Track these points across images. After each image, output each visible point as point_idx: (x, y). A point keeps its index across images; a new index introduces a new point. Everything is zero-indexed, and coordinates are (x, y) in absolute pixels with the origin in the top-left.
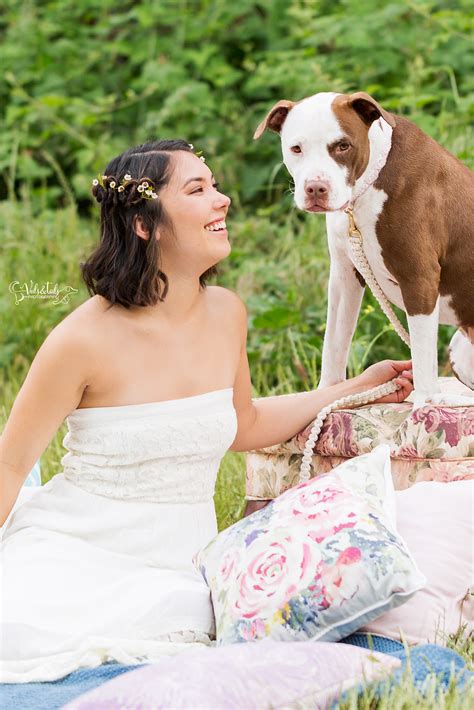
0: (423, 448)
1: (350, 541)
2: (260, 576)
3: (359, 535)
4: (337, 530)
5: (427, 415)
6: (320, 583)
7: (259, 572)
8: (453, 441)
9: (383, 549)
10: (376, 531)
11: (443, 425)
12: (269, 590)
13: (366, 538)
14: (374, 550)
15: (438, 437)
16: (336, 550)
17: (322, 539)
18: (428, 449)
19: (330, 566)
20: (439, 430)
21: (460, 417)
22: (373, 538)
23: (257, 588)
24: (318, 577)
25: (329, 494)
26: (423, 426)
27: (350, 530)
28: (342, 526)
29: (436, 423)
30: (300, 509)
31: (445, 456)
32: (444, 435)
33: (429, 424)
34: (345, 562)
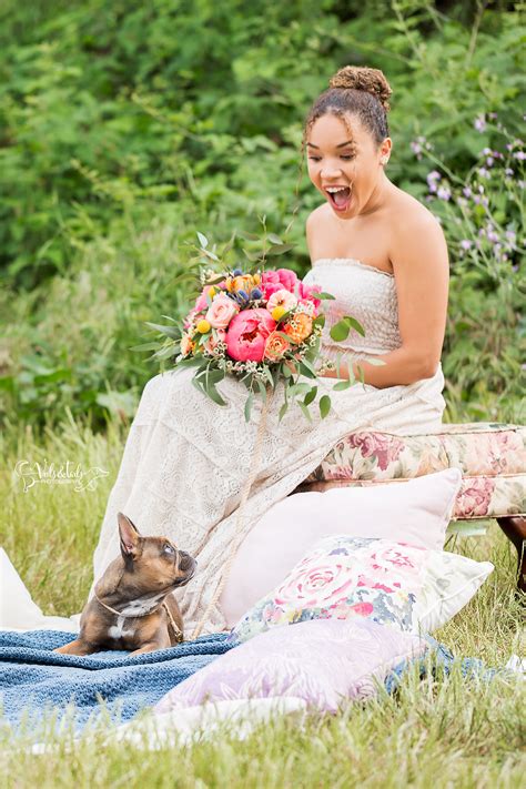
0: (358, 470)
1: (375, 600)
2: (309, 580)
3: (385, 600)
4: (377, 586)
5: (363, 441)
6: (330, 611)
7: (311, 577)
8: (383, 466)
9: (389, 621)
10: (400, 607)
11: (376, 452)
12: (302, 594)
13: (387, 605)
14: (381, 617)
15: (372, 462)
16: (361, 599)
17: (363, 585)
18: (362, 471)
19: (347, 605)
20: (373, 455)
21: (389, 445)
22: (391, 609)
23: (300, 587)
24: (334, 607)
25: (403, 561)
26: (359, 450)
27: (383, 592)
28: (383, 587)
29: (371, 450)
30: (378, 557)
31: (376, 478)
32: (377, 460)
33: (365, 450)
34: (357, 611)
